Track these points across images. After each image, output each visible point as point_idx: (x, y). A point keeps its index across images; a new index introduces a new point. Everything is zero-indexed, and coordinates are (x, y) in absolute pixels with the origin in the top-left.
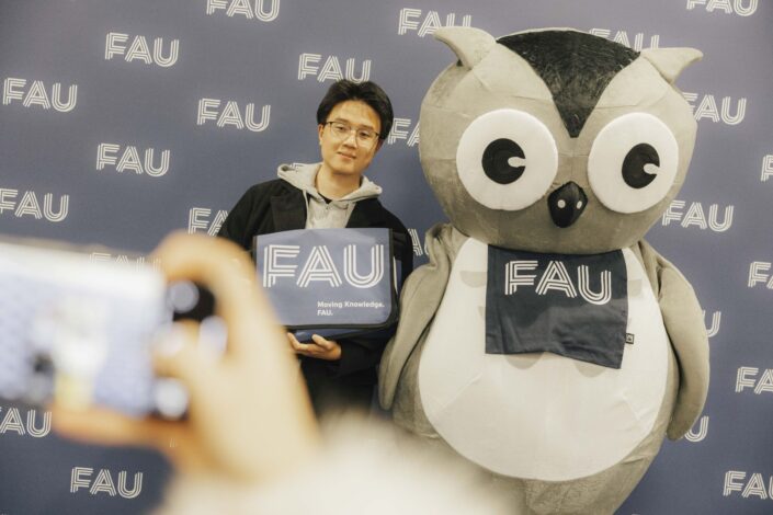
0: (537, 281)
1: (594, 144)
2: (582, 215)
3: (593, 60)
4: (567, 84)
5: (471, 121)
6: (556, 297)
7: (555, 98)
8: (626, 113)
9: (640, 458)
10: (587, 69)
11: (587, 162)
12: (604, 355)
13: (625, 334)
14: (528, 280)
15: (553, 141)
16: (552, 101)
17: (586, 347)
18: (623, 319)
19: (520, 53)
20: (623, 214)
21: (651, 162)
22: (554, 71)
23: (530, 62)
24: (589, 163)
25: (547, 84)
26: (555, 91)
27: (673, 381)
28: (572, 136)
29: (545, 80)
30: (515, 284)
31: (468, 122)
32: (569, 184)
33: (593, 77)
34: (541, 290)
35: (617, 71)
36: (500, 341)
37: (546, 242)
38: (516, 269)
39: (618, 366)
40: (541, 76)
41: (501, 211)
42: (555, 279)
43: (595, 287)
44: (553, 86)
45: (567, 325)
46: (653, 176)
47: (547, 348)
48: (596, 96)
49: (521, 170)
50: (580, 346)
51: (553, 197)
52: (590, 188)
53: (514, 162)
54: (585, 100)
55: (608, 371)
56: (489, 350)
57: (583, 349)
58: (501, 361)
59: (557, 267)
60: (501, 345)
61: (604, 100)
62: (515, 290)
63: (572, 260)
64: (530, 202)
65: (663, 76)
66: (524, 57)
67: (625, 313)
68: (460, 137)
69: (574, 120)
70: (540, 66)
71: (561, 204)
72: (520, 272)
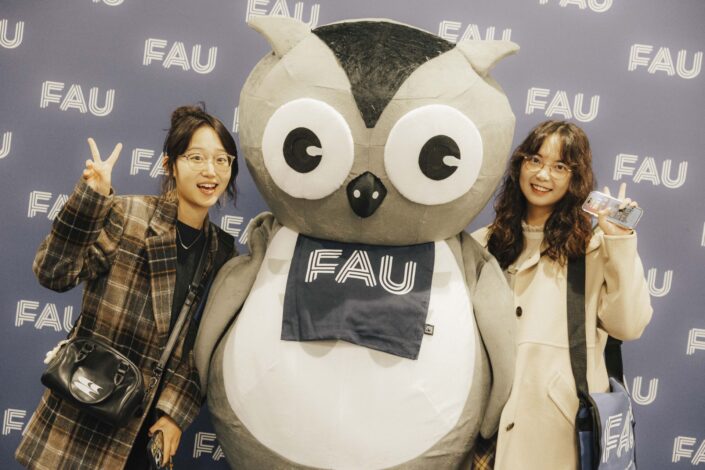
0: (337, 270)
1: (391, 135)
2: (382, 206)
3: (397, 51)
4: (367, 74)
5: (275, 109)
6: (355, 286)
7: (354, 88)
8: (424, 105)
9: (444, 453)
10: (389, 61)
11: (383, 152)
12: (400, 345)
13: (424, 325)
14: (329, 269)
15: (349, 131)
16: (350, 91)
17: (381, 336)
18: (423, 310)
19: (328, 43)
20: (425, 206)
21: (450, 154)
22: (356, 62)
23: (335, 52)
24: (386, 155)
25: (348, 74)
26: (354, 82)
27: (482, 377)
28: (368, 127)
29: (346, 70)
30: (316, 272)
31: (272, 110)
32: (366, 174)
33: (394, 67)
34: (341, 278)
35: (420, 63)
36: (296, 328)
37: (350, 232)
38: (320, 257)
39: (414, 356)
40: (343, 66)
41: (304, 200)
42: (357, 268)
43: (397, 276)
44: (353, 77)
45: (363, 314)
46: (454, 169)
47: (338, 336)
48: (395, 87)
49: (318, 159)
50: (376, 335)
51: (351, 186)
52: (387, 179)
53: (312, 151)
54: (382, 92)
55: (405, 362)
56: (284, 337)
57: (378, 339)
58: (296, 347)
59: (360, 257)
60: (297, 333)
61: (402, 92)
62: (315, 277)
63: (376, 251)
64: (329, 191)
65: (474, 68)
66: (331, 47)
67: (425, 304)
68: (265, 126)
69: (370, 110)
70: (343, 57)
71: (357, 194)
72: (323, 261)
